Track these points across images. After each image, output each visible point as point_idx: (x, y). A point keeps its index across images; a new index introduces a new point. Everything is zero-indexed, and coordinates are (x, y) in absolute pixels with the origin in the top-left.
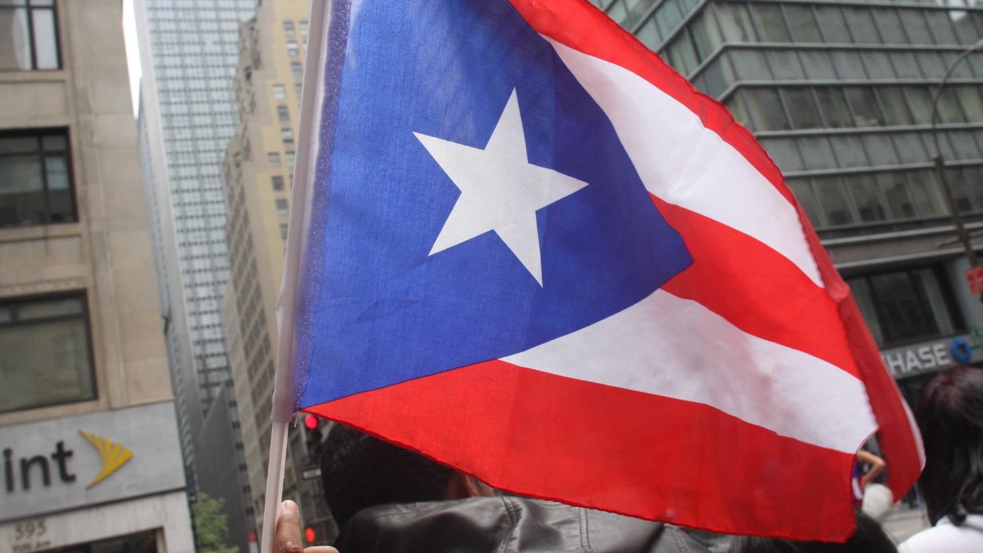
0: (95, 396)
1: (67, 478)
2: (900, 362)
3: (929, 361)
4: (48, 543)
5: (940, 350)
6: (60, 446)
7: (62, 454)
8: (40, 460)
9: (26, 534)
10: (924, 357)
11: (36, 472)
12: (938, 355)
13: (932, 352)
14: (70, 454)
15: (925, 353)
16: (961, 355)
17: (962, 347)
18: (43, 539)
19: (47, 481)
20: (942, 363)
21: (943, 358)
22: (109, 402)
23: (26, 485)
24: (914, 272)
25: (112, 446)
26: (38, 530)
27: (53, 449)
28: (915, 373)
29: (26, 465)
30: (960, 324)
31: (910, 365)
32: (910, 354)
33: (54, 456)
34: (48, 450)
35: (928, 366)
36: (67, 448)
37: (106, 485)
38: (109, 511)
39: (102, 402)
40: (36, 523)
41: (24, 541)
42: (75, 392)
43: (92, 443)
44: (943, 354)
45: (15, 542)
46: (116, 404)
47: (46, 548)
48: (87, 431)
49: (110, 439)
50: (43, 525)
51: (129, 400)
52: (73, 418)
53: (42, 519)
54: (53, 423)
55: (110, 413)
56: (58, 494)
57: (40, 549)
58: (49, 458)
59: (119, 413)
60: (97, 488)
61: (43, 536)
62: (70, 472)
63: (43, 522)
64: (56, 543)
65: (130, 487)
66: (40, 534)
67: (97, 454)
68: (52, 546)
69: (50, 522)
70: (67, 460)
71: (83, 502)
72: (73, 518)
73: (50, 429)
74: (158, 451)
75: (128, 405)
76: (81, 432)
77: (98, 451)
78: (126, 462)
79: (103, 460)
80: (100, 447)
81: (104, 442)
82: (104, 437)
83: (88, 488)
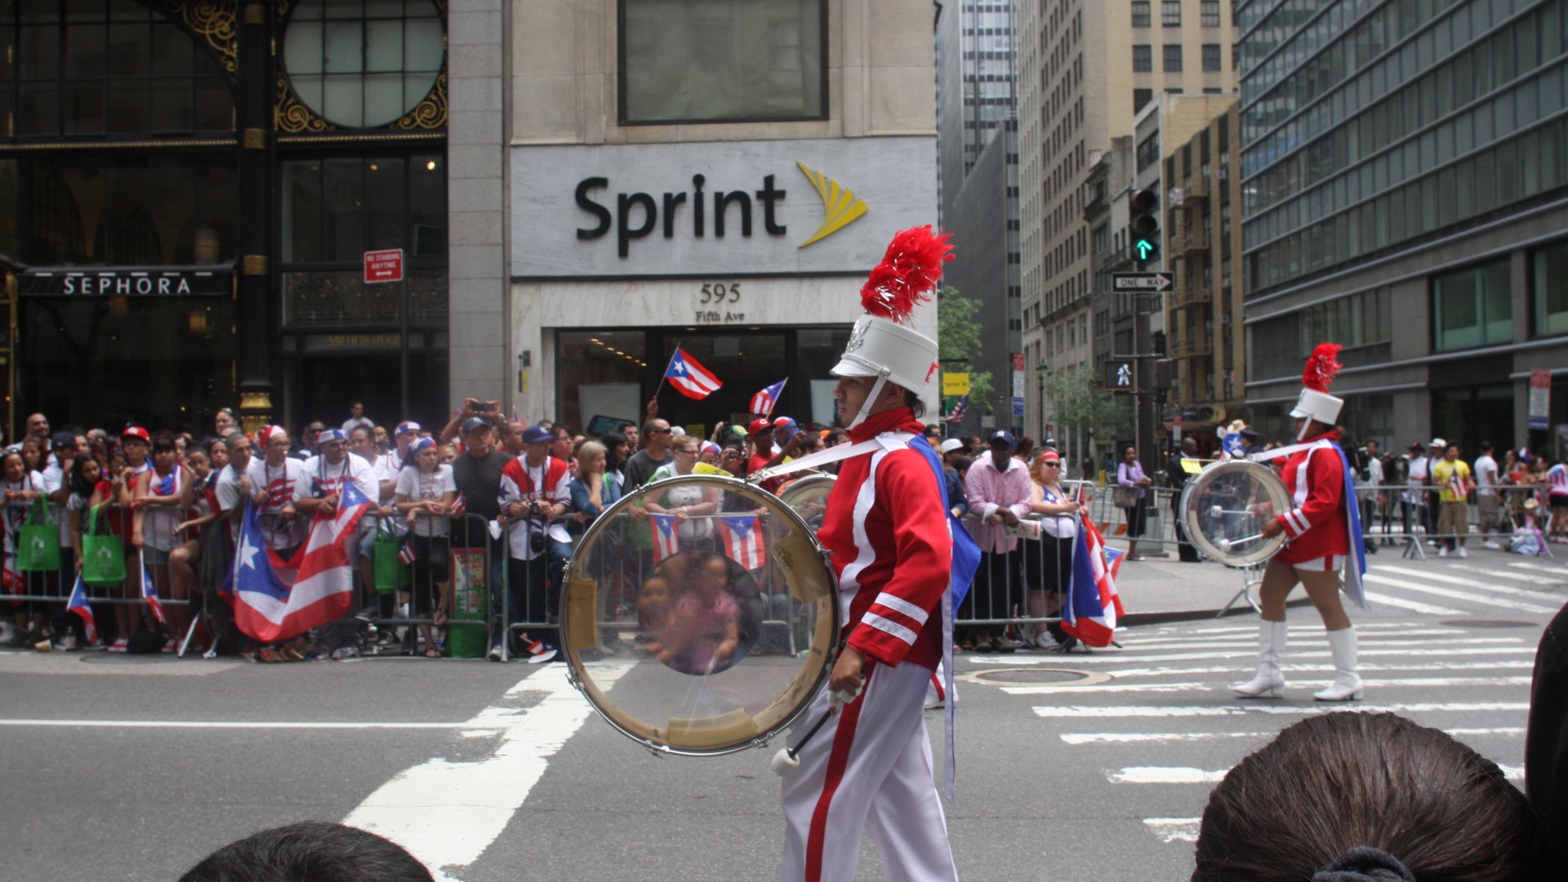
0: (824, 116)
1: (775, 230)
4: (741, 316)
6: (769, 180)
7: (771, 194)
8: (741, 197)
9: (714, 298)
11: (734, 214)
14: (781, 195)
18: (735, 310)
19: (747, 231)
22: (843, 128)
23: (720, 231)
25: (841, 193)
26: (730, 296)
27: (761, 187)
29: (721, 202)
33: (759, 195)
34: (752, 186)
37: (824, 248)
38: (826, 286)
39: (833, 123)
40: (728, 285)
41: (710, 307)
42: (796, 104)
43: (813, 183)
45: (699, 307)
46: (852, 131)
47: (737, 322)
48: (808, 165)
49: (839, 181)
50: (738, 289)
51: (871, 127)
52: (791, 143)
53: (736, 282)
54: (761, 148)
55: (843, 142)
56: (760, 251)
57: (730, 323)
58: (752, 196)
59: (855, 144)
60: (814, 252)
61: (737, 305)
62: (779, 222)
63: (737, 285)
64: (752, 318)
65: (859, 257)
66: (731, 301)
67: (819, 201)
68: (746, 321)
69: (746, 288)
70: (777, 203)
71: (792, 268)
72: (777, 288)
73: (757, 155)
74: (905, 209)
75: (869, 134)
76: (798, 166)
77: (821, 197)
78: (858, 219)
79: (826, 211)
80: (824, 192)
81: (829, 185)
82: (830, 178)
83: (801, 248)
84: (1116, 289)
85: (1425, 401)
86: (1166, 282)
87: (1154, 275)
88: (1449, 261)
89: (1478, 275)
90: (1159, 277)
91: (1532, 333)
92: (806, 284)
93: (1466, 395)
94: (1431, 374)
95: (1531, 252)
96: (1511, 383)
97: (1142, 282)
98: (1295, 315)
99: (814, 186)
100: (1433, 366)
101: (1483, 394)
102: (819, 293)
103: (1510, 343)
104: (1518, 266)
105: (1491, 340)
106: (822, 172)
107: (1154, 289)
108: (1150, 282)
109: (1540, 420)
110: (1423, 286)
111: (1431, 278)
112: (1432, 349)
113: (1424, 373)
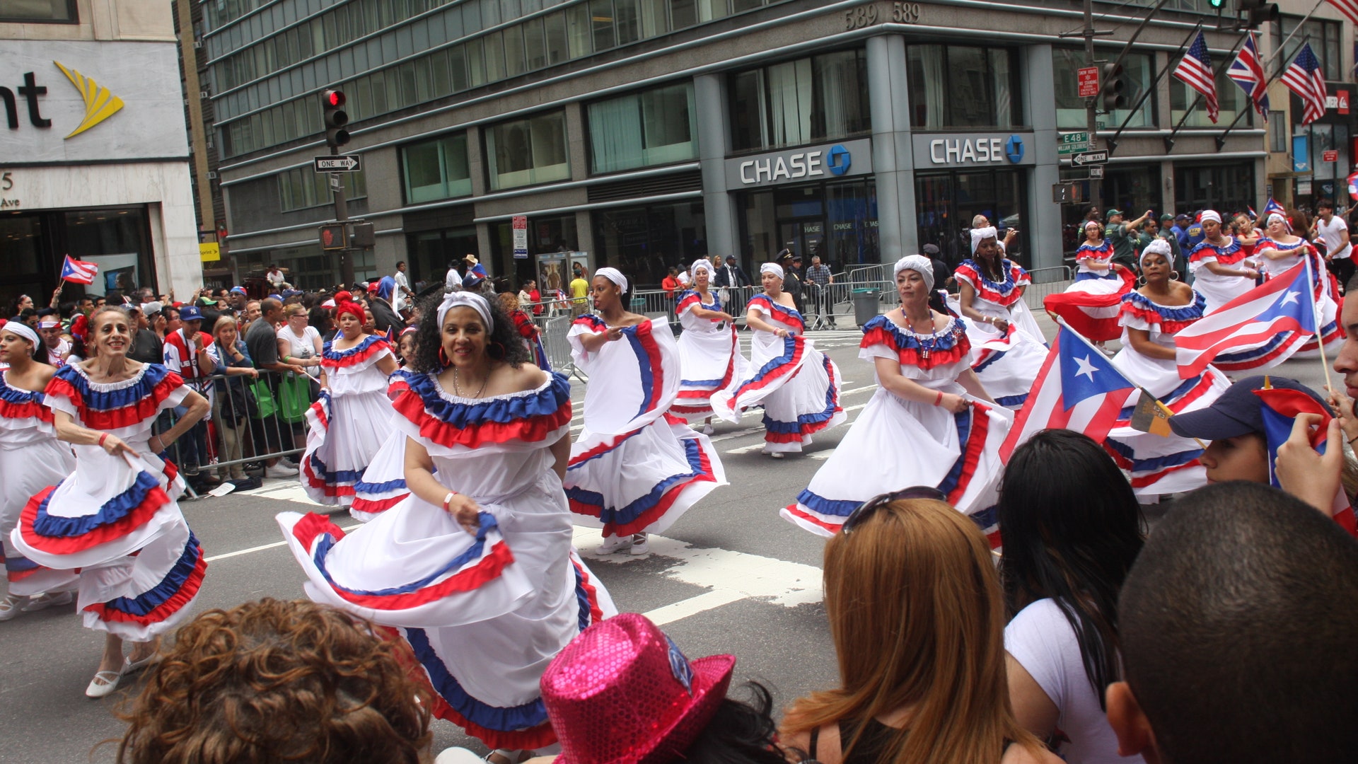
0: (72, 17)
1: (41, 124)
2: (957, 150)
3: (984, 154)
4: (17, 202)
5: (996, 144)
6: (29, 77)
7: (32, 90)
8: (4, 92)
10: (980, 149)
12: (994, 149)
13: (988, 145)
14: (43, 91)
15: (982, 145)
16: (1014, 155)
17: (1017, 145)
18: (9, 196)
19: (13, 124)
20: (994, 158)
21: (996, 153)
22: (94, 32)
24: (990, 50)
25: (98, 90)
26: (3, 184)
27: (22, 83)
28: (969, 164)
30: (1019, 120)
31: (966, 155)
32: (968, 143)
33: (22, 91)
34: (14, 83)
35: (981, 159)
36: (38, 83)
37: (88, 140)
38: (94, 172)
39: (84, 27)
40: (1, 174)
42: (44, 7)
43: (71, 80)
44: (998, 149)
46: (102, 35)
47: (13, 208)
48: (62, 63)
49: (96, 80)
50: (10, 177)
51: (119, 33)
52: (46, 43)
53: (8, 171)
54: (18, 46)
55: (94, 43)
56: (27, 143)
57: (6, 208)
58: (15, 92)
59: (106, 47)
60: (78, 143)
61: (10, 192)
62: (44, 115)
63: (10, 174)
64: (27, 204)
65: (120, 147)
66: (5, 189)
67: (80, 98)
68: (20, 207)
69: (18, 176)
70: (39, 98)
71: (61, 157)
72: (47, 176)
73: (14, 53)
74: (156, 105)
75: (118, 38)
76: (55, 63)
77: (81, 94)
78: (115, 113)
79: (86, 105)
80: (83, 89)
81: (87, 82)
82: (86, 77)
83: (66, 139)
84: (318, 169)
85: (402, 242)
86: (355, 163)
87: (345, 158)
88: (414, 134)
89: (439, 145)
90: (349, 159)
91: (488, 189)
92: (75, 172)
93: (438, 236)
94: (404, 222)
95: (482, 128)
96: (474, 226)
97: (337, 163)
98: (274, 176)
99: (72, 83)
100: (404, 214)
101: (449, 235)
102: (87, 179)
103: (471, 196)
104: (473, 139)
105: (453, 194)
106: (79, 71)
107: (346, 169)
108: (342, 163)
109: (522, 252)
110: (393, 154)
111: (399, 147)
112: (405, 203)
113: (400, 221)
